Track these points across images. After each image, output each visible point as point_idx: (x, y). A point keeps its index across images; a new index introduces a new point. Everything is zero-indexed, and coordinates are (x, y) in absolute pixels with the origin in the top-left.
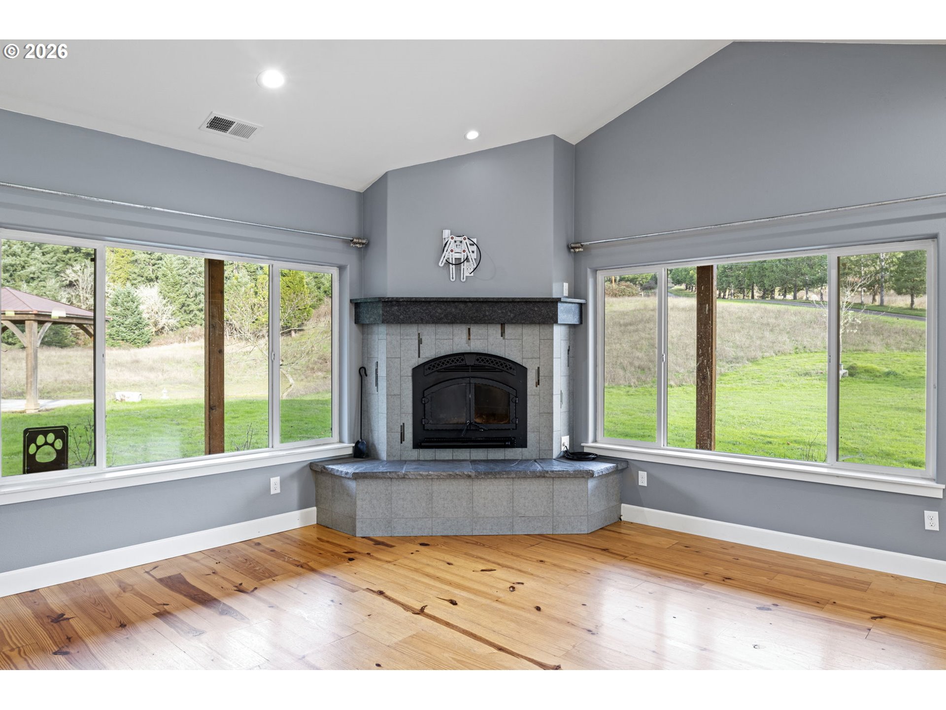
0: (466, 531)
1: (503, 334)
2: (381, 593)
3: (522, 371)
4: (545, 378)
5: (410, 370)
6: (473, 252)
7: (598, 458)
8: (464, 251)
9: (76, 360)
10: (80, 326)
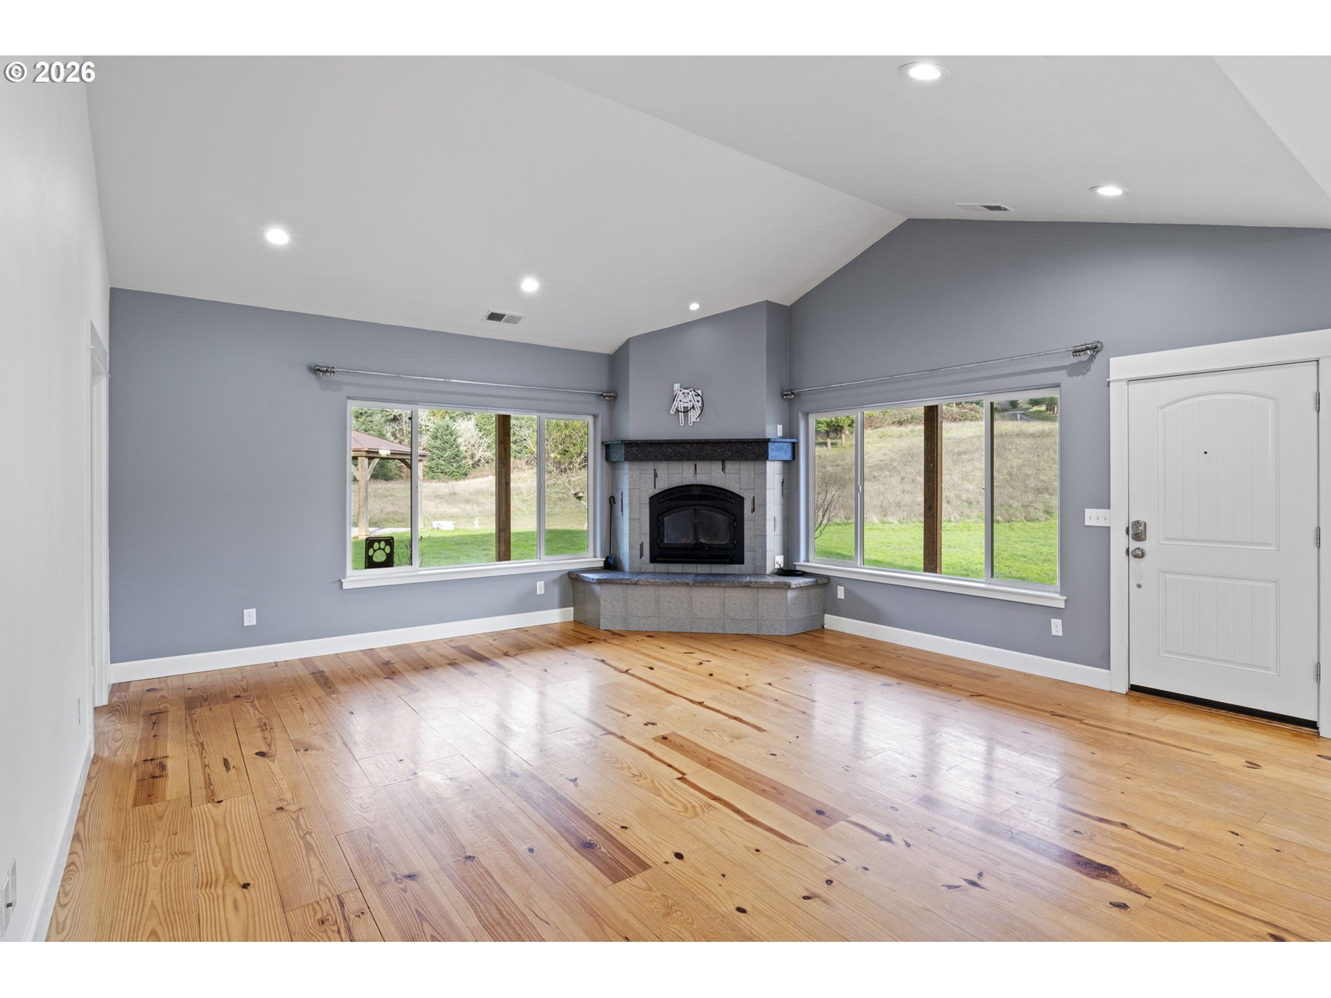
0: (686, 629)
1: (723, 469)
2: (603, 661)
3: (740, 500)
4: (759, 505)
5: (648, 498)
6: (698, 401)
7: (803, 574)
8: (691, 401)
9: (399, 492)
10: (403, 461)
